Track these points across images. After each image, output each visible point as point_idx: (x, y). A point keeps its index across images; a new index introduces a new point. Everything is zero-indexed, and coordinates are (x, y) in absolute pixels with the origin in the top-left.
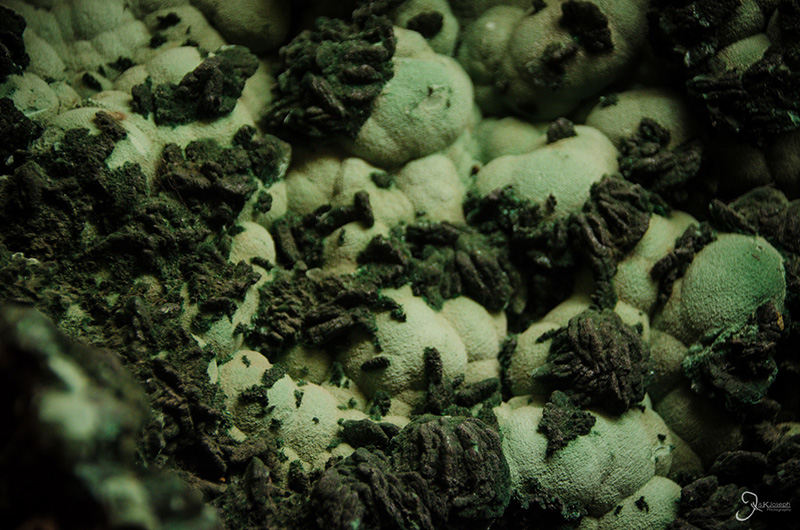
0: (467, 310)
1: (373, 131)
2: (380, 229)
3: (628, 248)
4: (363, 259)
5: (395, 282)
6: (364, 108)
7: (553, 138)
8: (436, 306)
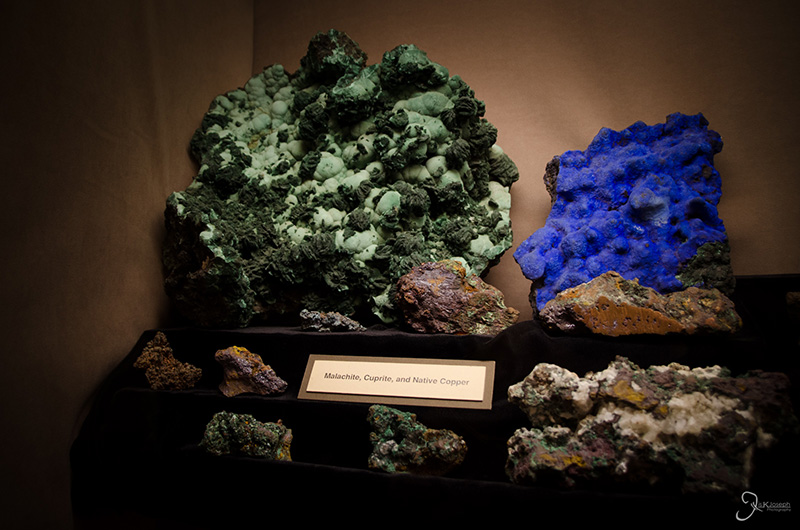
0: (334, 211)
1: (316, 174)
2: (317, 195)
3: (367, 196)
4: (313, 201)
5: (318, 205)
6: (314, 169)
7: (355, 173)
8: (327, 210)
